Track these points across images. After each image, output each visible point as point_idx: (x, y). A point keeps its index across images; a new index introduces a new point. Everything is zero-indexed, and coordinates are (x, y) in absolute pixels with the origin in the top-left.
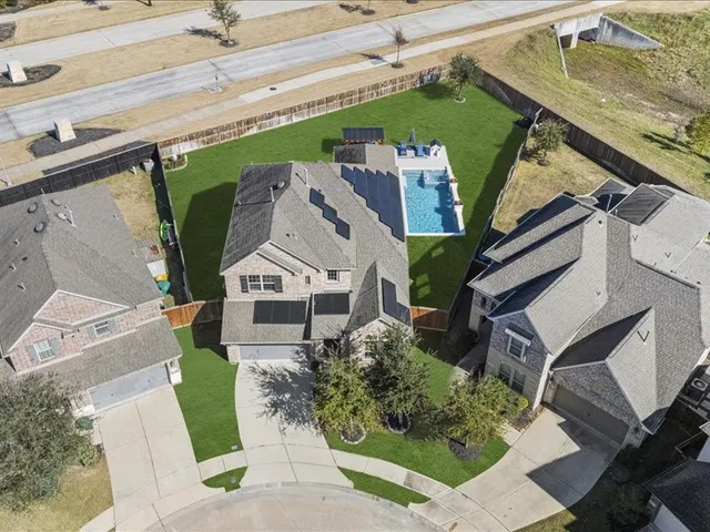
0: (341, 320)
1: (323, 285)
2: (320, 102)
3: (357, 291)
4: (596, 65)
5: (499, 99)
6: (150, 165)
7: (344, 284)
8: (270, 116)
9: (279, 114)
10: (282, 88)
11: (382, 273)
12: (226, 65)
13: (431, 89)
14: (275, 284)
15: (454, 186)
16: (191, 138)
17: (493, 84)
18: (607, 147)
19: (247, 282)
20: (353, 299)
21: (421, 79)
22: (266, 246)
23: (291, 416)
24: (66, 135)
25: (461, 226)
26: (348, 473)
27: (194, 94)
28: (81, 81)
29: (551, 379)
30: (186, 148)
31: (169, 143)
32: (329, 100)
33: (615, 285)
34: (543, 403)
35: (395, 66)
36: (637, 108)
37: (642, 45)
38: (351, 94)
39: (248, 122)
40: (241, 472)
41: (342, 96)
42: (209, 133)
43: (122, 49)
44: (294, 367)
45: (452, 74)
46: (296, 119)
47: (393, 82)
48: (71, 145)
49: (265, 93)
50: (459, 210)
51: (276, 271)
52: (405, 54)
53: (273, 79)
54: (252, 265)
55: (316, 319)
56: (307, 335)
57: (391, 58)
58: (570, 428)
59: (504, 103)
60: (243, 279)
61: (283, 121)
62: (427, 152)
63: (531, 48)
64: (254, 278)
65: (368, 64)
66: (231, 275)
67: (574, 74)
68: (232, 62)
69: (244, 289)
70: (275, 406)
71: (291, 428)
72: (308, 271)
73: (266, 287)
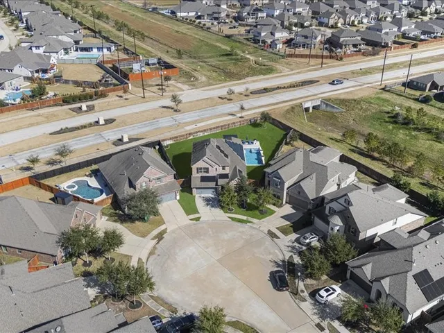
0: (227, 180)
1: (221, 171)
2: (214, 128)
3: (231, 173)
4: (319, 118)
5: (279, 127)
6: (157, 147)
7: (227, 171)
8: (197, 133)
9: (200, 131)
10: (199, 125)
11: (238, 168)
12: (177, 118)
13: (254, 124)
14: (207, 170)
15: (262, 152)
16: (171, 139)
17: (277, 123)
18: (315, 140)
19: (199, 170)
20: (230, 175)
21: (250, 121)
22: (205, 158)
23: (212, 206)
24: (126, 139)
25: (264, 162)
26: (229, 217)
27: (167, 127)
28: (124, 123)
29: (287, 193)
30: (169, 142)
31: (164, 140)
32: (217, 127)
33: (305, 168)
34: (286, 202)
35: (240, 117)
36: (333, 131)
37: (337, 111)
38: (225, 125)
39: (190, 134)
40: (200, 218)
41: (222, 126)
42: (176, 137)
43: (137, 113)
44: (213, 196)
45: (261, 119)
46: (206, 134)
47: (240, 122)
48: (127, 143)
49: (194, 126)
50: (263, 158)
51: (207, 166)
52: (244, 114)
53: (195, 122)
54: (200, 164)
55: (219, 180)
56: (217, 185)
57: (239, 115)
58: (293, 208)
59: (280, 128)
60: (197, 169)
61: (201, 134)
62: (252, 143)
63: (293, 111)
64: (201, 169)
65: (231, 117)
66: (194, 167)
67: (309, 121)
68: (179, 117)
69: (198, 173)
70: (208, 204)
71: (213, 209)
72: (217, 166)
73: (204, 172)
